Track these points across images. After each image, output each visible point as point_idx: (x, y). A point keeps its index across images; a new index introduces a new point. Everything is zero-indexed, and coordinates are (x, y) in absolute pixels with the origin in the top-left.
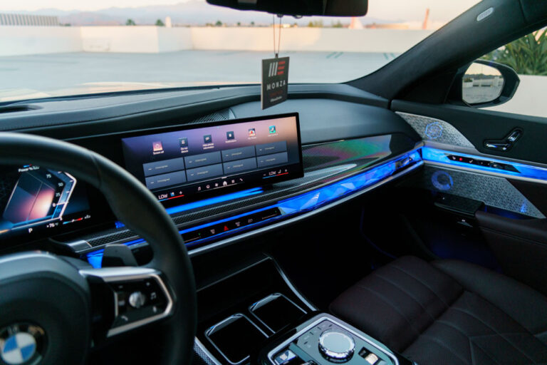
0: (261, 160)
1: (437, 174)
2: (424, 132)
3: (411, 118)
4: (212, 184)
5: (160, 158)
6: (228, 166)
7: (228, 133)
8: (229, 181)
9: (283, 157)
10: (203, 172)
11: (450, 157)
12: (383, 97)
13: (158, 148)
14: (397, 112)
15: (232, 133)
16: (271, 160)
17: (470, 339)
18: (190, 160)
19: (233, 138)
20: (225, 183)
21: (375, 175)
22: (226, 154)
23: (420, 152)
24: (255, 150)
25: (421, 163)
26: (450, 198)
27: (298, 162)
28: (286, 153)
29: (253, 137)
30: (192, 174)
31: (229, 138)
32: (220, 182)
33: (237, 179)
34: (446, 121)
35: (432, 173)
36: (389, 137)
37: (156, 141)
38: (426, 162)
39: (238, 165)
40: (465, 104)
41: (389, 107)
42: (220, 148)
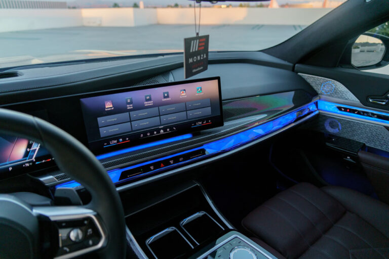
0: (191, 114)
1: (329, 120)
2: (320, 89)
3: (310, 78)
4: (152, 132)
5: (110, 113)
6: (164, 119)
7: (164, 93)
8: (165, 129)
9: (208, 111)
10: (145, 123)
11: (340, 108)
12: (289, 62)
13: (109, 106)
14: (299, 74)
15: (168, 93)
16: (198, 113)
17: (350, 251)
18: (134, 114)
19: (168, 97)
20: (162, 131)
21: (281, 122)
22: (163, 109)
23: (316, 104)
24: (186, 106)
25: (317, 112)
26: (339, 139)
27: (220, 114)
28: (210, 108)
30: (137, 125)
31: (165, 97)
32: (158, 131)
33: (171, 128)
34: (338, 81)
35: (325, 120)
36: (293, 93)
37: (108, 100)
38: (321, 111)
39: (173, 118)
40: (353, 67)
41: (293, 70)
42: (158, 105)
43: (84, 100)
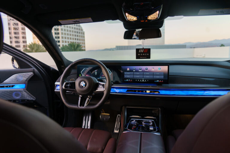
0: (155, 77)
4: (140, 80)
5: (128, 71)
6: (145, 76)
7: (146, 68)
8: (144, 80)
9: (162, 77)
10: (138, 76)
13: (128, 69)
15: (147, 68)
16: (158, 77)
18: (135, 73)
19: (147, 69)
20: (143, 80)
22: (145, 73)
24: (153, 73)
27: (167, 79)
28: (163, 76)
29: (153, 70)
30: (135, 76)
31: (146, 69)
32: (142, 80)
33: (147, 80)
37: (128, 68)
39: (148, 77)
42: (143, 71)
43: (122, 66)
